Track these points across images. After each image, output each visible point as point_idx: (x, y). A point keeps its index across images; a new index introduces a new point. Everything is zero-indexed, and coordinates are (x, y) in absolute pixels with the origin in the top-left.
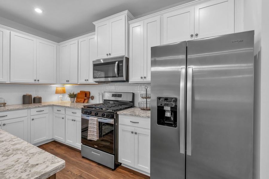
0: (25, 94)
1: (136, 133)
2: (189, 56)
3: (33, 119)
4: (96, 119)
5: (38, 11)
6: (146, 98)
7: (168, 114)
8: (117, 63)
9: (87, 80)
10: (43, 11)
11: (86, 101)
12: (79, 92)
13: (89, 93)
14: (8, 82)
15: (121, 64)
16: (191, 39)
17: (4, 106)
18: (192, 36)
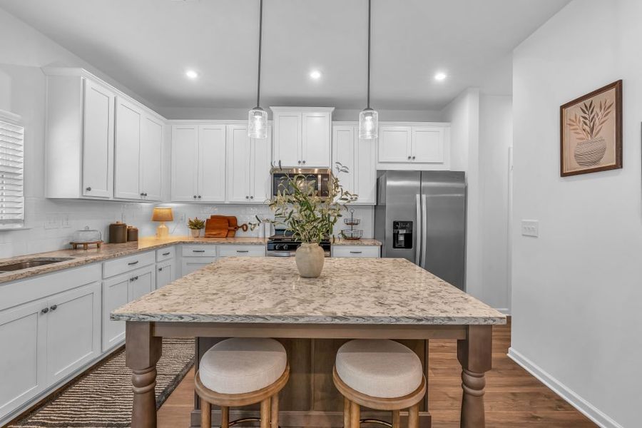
0: (114, 221)
2: (423, 184)
3: (161, 270)
5: (192, 75)
6: (352, 224)
7: (401, 238)
8: (320, 176)
9: (252, 198)
10: (199, 74)
11: (231, 234)
12: (209, 218)
13: (235, 219)
14: (111, 199)
15: (327, 179)
16: (407, 161)
17: (98, 247)
18: (409, 157)
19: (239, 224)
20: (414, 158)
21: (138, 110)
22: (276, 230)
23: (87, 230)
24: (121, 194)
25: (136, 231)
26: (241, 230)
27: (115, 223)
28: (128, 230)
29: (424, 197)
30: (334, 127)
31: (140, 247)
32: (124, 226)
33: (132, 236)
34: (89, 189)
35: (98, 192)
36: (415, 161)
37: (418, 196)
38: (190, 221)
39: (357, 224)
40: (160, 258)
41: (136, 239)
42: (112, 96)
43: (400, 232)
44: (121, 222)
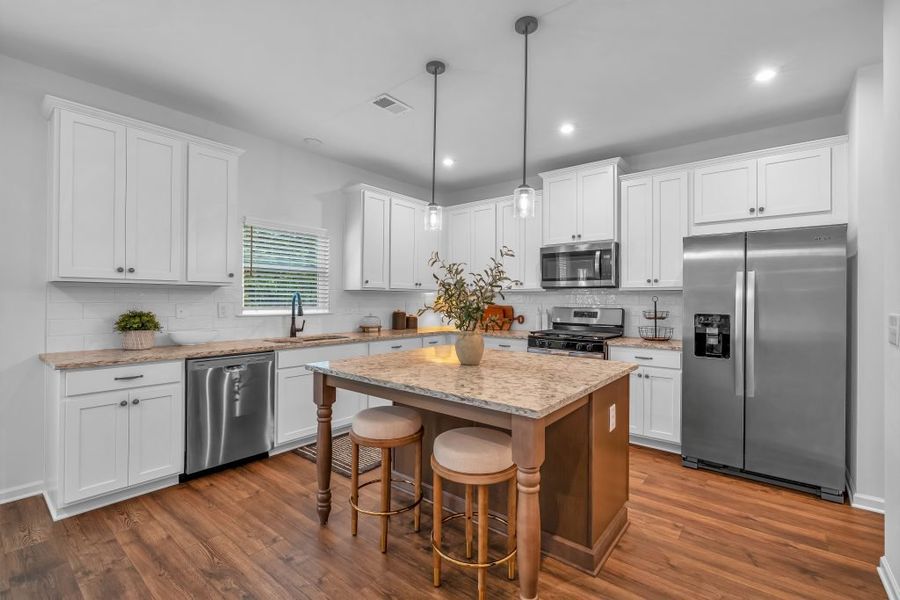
0: (396, 309)
1: (647, 377)
2: (750, 253)
6: (656, 318)
7: (712, 341)
8: (598, 253)
11: (506, 326)
13: (512, 309)
14: (387, 289)
15: (608, 256)
16: (750, 216)
17: (379, 331)
18: (752, 210)
19: (516, 315)
20: (761, 210)
21: (413, 205)
22: (554, 323)
23: (370, 317)
24: (397, 284)
25: (415, 320)
26: (516, 322)
27: (396, 311)
28: (408, 319)
29: (751, 275)
30: (622, 183)
31: (419, 332)
32: (404, 314)
33: (411, 323)
34: (367, 282)
35: (374, 284)
36: (765, 214)
37: (740, 275)
39: (663, 318)
41: (415, 327)
42: (387, 199)
43: (709, 330)
44: (402, 310)
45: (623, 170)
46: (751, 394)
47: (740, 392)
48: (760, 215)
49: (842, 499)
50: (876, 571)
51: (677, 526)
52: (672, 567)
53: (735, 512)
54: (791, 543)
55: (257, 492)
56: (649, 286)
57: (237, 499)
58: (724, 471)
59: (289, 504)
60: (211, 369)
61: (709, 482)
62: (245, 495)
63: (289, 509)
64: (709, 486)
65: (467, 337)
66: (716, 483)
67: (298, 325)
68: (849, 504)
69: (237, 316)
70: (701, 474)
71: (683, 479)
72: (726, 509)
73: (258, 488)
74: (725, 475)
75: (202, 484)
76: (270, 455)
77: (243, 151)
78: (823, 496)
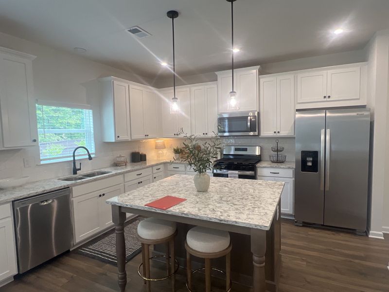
0: (134, 151)
3: (155, 178)
4: (237, 172)
6: (277, 151)
8: (249, 118)
9: (206, 134)
14: (130, 140)
15: (254, 120)
16: (324, 100)
17: (126, 165)
18: (325, 97)
20: (329, 97)
23: (120, 157)
24: (135, 137)
25: (145, 156)
27: (134, 152)
28: (141, 155)
29: (328, 131)
30: (261, 80)
32: (139, 153)
33: (143, 158)
34: (118, 137)
35: (122, 138)
36: (331, 99)
37: (323, 131)
38: (174, 149)
39: (281, 151)
40: (155, 171)
41: (145, 160)
42: (127, 85)
43: (308, 159)
44: (137, 150)
45: (261, 73)
46: (327, 189)
47: (322, 189)
48: (328, 100)
49: (365, 234)
50: (387, 268)
51: (303, 260)
52: (309, 283)
53: (325, 248)
54: (352, 260)
55: (72, 277)
56: (275, 135)
57: (61, 285)
58: (314, 226)
59: (97, 283)
60: (30, 205)
61: (310, 233)
62: (64, 281)
63: (97, 285)
64: (310, 235)
65: (202, 176)
66: (313, 233)
67: (78, 167)
68: (368, 236)
69: (37, 165)
70: (304, 229)
71: (297, 233)
72: (321, 246)
73: (71, 274)
74: (315, 228)
75: (32, 278)
76: (71, 250)
77: (36, 57)
78: (358, 233)
